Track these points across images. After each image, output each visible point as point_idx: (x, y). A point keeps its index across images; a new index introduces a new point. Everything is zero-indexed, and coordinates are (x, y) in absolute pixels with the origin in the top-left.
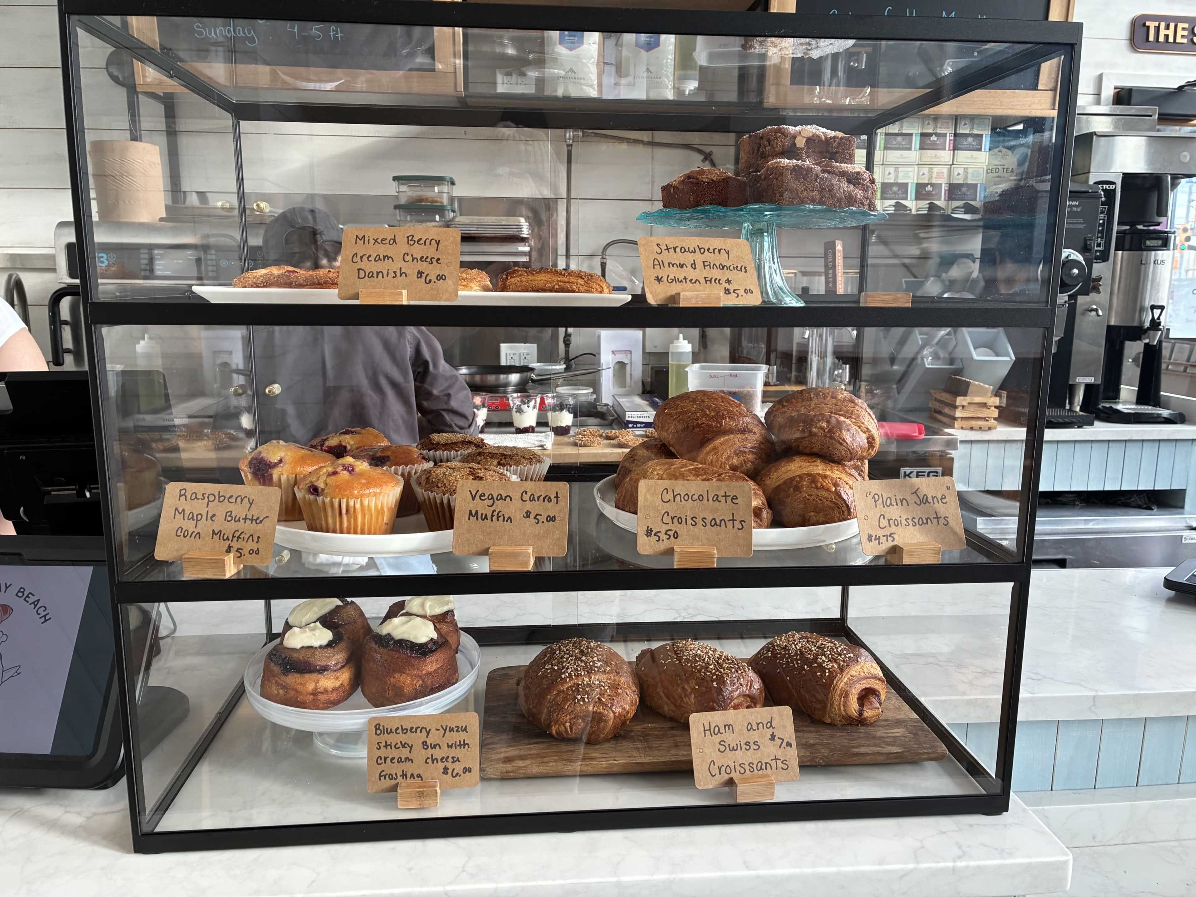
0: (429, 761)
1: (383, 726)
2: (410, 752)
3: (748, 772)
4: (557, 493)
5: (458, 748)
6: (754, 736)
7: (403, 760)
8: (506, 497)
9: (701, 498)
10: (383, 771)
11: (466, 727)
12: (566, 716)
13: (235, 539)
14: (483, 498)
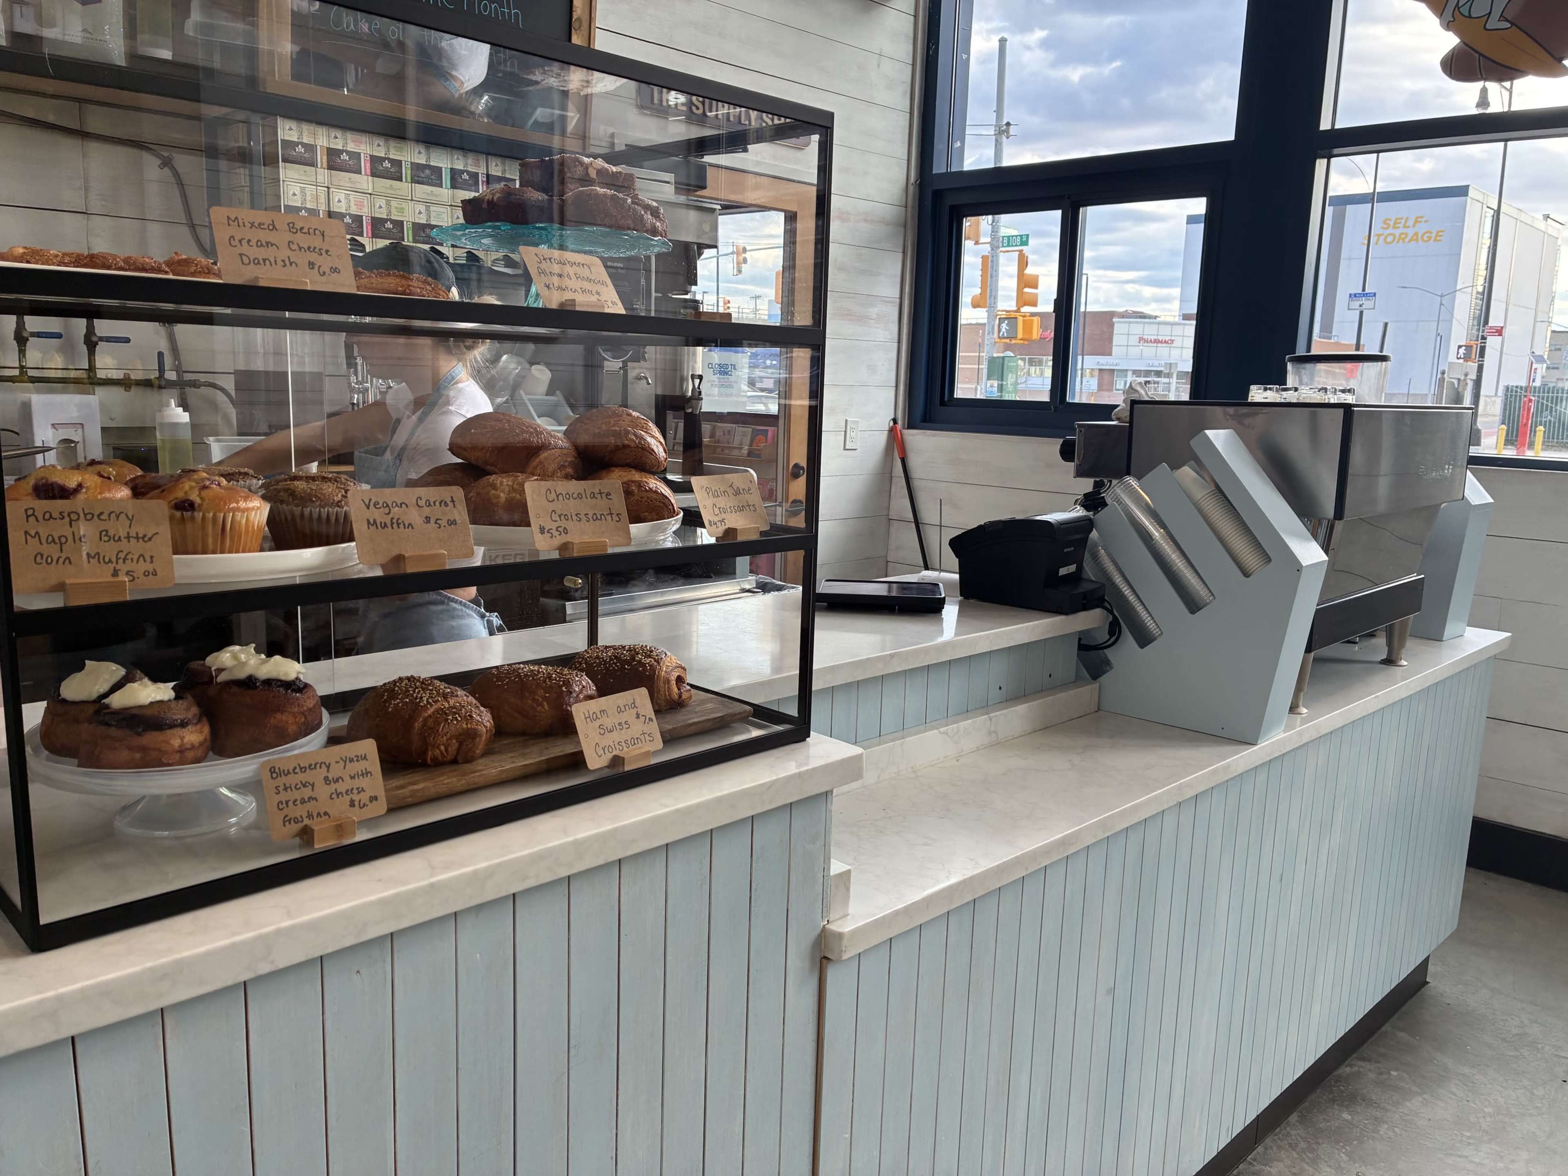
0: (334, 796)
1: (279, 768)
2: (313, 790)
3: (625, 749)
4: (452, 497)
5: (361, 777)
6: (624, 717)
7: (306, 800)
8: (401, 504)
9: (580, 496)
10: (286, 816)
11: (365, 755)
12: (442, 737)
13: (121, 561)
14: (378, 506)
